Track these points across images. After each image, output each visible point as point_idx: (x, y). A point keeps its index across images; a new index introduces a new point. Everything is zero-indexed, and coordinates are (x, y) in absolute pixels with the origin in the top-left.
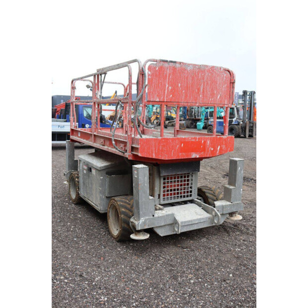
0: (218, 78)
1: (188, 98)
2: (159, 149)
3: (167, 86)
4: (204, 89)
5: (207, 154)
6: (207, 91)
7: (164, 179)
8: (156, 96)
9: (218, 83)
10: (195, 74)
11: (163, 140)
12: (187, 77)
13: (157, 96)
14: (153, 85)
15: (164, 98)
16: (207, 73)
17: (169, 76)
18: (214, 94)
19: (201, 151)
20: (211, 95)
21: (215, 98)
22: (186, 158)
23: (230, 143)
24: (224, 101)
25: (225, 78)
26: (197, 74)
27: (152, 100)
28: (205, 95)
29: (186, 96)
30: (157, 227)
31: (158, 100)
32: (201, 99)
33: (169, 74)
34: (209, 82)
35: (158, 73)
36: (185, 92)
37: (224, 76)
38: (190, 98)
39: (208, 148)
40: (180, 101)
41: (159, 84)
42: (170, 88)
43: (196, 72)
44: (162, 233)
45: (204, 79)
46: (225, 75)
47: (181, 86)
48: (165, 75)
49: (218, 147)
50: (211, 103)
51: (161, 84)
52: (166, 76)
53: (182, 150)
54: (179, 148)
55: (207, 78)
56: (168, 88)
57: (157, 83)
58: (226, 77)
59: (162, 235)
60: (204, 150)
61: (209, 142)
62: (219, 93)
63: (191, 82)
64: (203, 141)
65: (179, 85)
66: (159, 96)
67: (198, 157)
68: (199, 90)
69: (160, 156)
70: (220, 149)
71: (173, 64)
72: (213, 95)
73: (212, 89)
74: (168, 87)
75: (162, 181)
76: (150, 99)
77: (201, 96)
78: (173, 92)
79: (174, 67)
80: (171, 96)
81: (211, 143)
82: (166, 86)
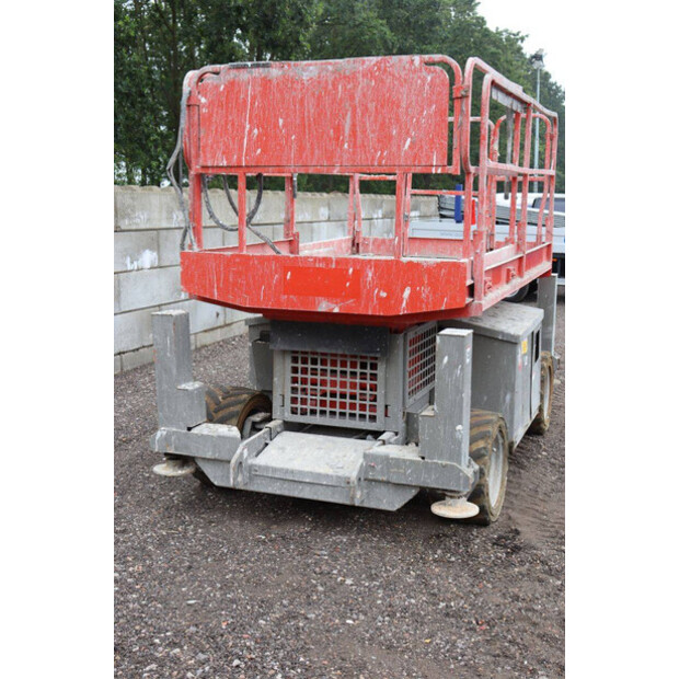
0: (404, 90)
1: (307, 152)
2: (226, 280)
3: (248, 126)
4: (354, 125)
5: (367, 307)
6: (364, 132)
7: (295, 360)
8: (219, 154)
9: (404, 105)
10: (326, 88)
11: (237, 260)
12: (302, 100)
13: (224, 153)
14: (213, 129)
15: (239, 159)
16: (363, 82)
17: (252, 103)
18: (390, 138)
19: (347, 297)
20: (379, 141)
21: (394, 149)
22: (302, 309)
23: (448, 281)
24: (429, 158)
25: (427, 87)
26: (330, 87)
27: (209, 164)
28: (359, 142)
29: (301, 149)
30: (204, 459)
31: (225, 163)
32: (346, 156)
33: (254, 98)
34: (371, 106)
35: (223, 99)
36: (300, 140)
37: (424, 80)
38: (312, 154)
39: (370, 292)
40: (284, 163)
41: (226, 124)
42: (256, 131)
43: (326, 82)
44: (216, 477)
45: (352, 98)
46: (429, 78)
47: (283, 126)
48: (241, 101)
49: (403, 291)
50: (380, 165)
51: (233, 124)
52: (245, 101)
53: (288, 288)
54: (279, 281)
55: (364, 95)
56: (250, 131)
57: (223, 122)
58: (432, 84)
59: (216, 483)
60: (355, 293)
61: (370, 275)
62: (408, 133)
63: (312, 111)
64: (351, 271)
65: (281, 121)
66: (227, 153)
67: (336, 310)
68: (338, 130)
69: (231, 297)
70: (411, 296)
71: (261, 70)
72: (385, 140)
73: (383, 124)
74: (252, 132)
75: (289, 364)
76: (205, 161)
77: (346, 146)
78: (262, 142)
79: (265, 77)
80: (259, 151)
81: (380, 278)
82: (244, 128)
